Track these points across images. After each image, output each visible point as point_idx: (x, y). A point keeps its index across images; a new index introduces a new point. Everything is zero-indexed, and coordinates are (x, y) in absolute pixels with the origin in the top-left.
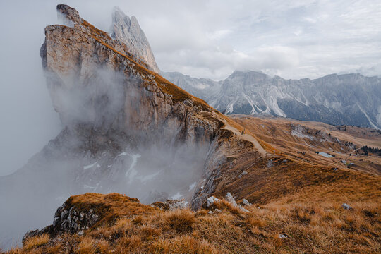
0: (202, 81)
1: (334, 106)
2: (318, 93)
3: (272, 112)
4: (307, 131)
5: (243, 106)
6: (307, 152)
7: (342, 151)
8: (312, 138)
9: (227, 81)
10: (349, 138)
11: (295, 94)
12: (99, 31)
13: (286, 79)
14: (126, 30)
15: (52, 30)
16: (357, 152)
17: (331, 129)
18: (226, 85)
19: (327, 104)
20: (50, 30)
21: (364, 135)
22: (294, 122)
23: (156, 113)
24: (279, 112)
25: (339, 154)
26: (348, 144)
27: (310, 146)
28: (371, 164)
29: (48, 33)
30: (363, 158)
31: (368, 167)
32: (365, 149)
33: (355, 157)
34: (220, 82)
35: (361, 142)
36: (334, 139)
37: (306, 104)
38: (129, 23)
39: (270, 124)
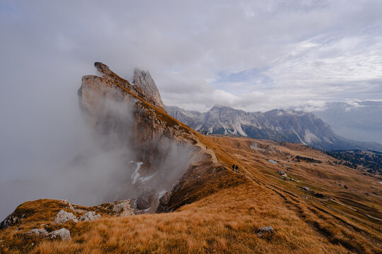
0: (192, 112)
1: (277, 129)
2: (267, 121)
3: (238, 133)
4: (261, 146)
5: (219, 129)
6: (260, 160)
7: (283, 159)
8: (263, 150)
9: (208, 112)
10: (288, 150)
11: (252, 122)
12: (122, 79)
13: (247, 112)
14: (142, 79)
15: (87, 79)
16: (293, 160)
17: (276, 144)
18: (208, 115)
19: (273, 128)
20: (86, 79)
21: (296, 149)
22: (251, 140)
23: (154, 134)
24: (242, 133)
25: (281, 161)
26: (287, 154)
27: (263, 156)
28: (302, 168)
29: (84, 80)
30: (297, 163)
31: (300, 170)
32: (298, 157)
33: (292, 163)
34: (204, 113)
35: (295, 153)
36: (278, 151)
37: (260, 128)
38: (144, 75)
39: (236, 141)
